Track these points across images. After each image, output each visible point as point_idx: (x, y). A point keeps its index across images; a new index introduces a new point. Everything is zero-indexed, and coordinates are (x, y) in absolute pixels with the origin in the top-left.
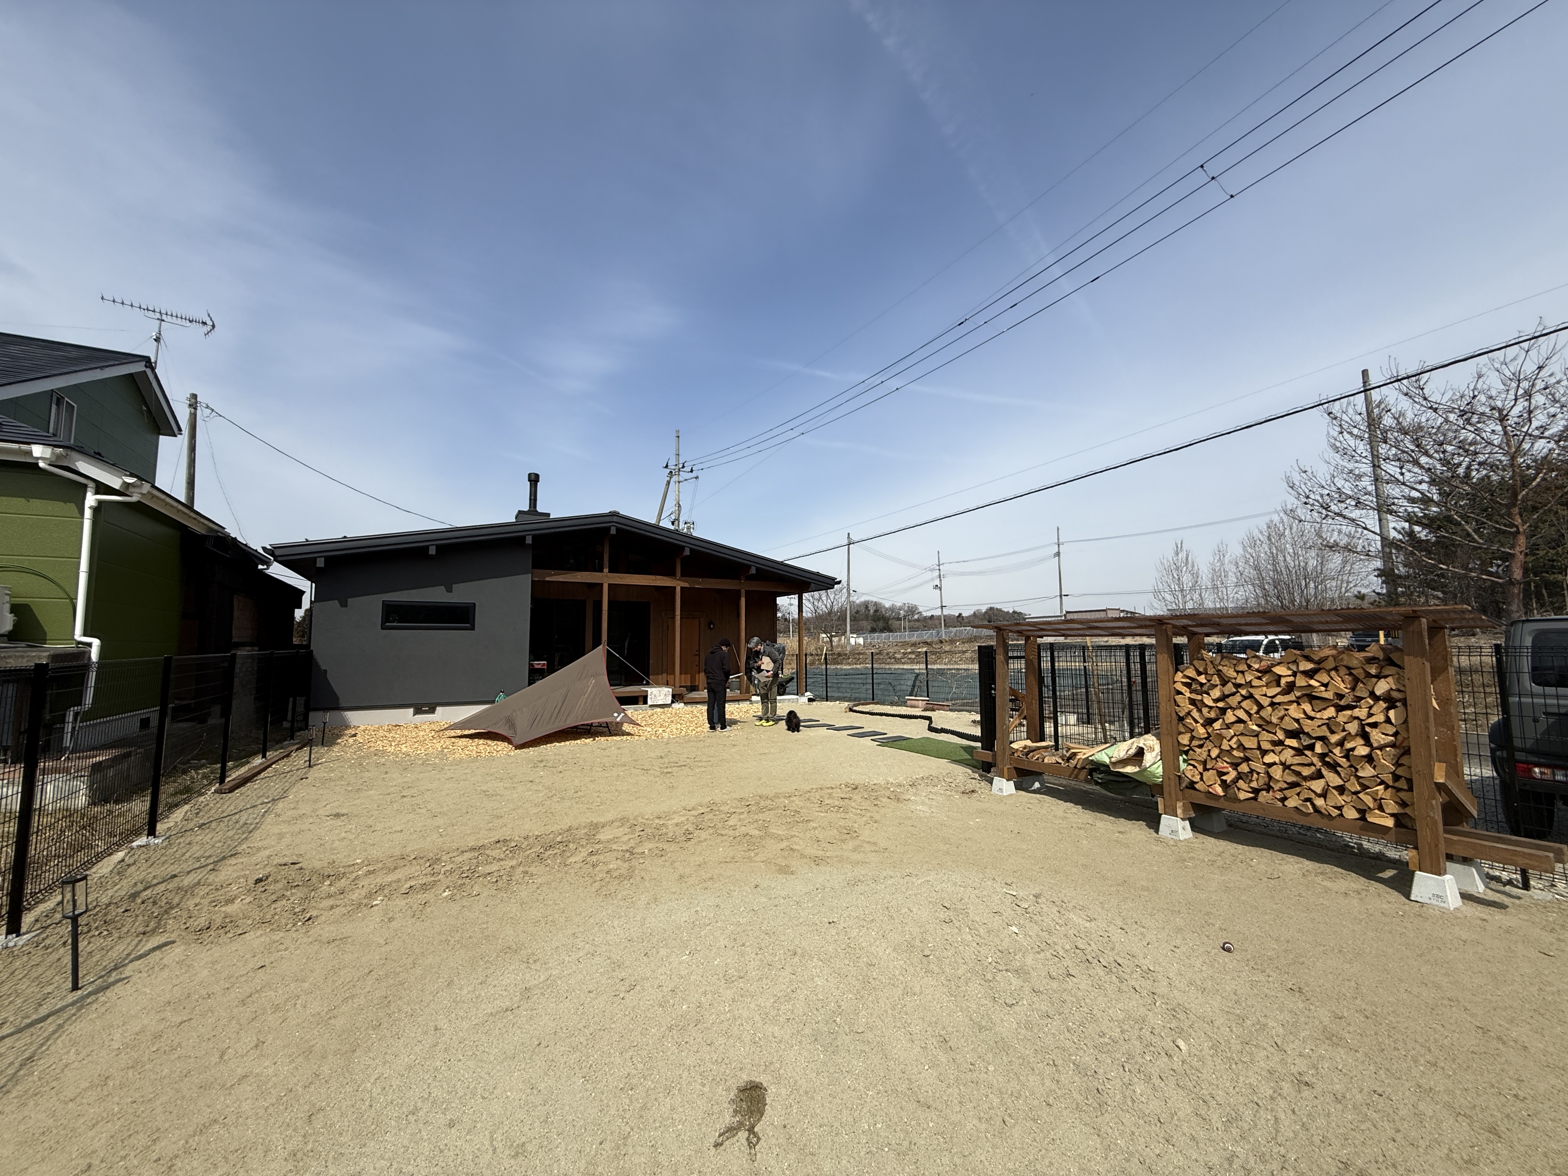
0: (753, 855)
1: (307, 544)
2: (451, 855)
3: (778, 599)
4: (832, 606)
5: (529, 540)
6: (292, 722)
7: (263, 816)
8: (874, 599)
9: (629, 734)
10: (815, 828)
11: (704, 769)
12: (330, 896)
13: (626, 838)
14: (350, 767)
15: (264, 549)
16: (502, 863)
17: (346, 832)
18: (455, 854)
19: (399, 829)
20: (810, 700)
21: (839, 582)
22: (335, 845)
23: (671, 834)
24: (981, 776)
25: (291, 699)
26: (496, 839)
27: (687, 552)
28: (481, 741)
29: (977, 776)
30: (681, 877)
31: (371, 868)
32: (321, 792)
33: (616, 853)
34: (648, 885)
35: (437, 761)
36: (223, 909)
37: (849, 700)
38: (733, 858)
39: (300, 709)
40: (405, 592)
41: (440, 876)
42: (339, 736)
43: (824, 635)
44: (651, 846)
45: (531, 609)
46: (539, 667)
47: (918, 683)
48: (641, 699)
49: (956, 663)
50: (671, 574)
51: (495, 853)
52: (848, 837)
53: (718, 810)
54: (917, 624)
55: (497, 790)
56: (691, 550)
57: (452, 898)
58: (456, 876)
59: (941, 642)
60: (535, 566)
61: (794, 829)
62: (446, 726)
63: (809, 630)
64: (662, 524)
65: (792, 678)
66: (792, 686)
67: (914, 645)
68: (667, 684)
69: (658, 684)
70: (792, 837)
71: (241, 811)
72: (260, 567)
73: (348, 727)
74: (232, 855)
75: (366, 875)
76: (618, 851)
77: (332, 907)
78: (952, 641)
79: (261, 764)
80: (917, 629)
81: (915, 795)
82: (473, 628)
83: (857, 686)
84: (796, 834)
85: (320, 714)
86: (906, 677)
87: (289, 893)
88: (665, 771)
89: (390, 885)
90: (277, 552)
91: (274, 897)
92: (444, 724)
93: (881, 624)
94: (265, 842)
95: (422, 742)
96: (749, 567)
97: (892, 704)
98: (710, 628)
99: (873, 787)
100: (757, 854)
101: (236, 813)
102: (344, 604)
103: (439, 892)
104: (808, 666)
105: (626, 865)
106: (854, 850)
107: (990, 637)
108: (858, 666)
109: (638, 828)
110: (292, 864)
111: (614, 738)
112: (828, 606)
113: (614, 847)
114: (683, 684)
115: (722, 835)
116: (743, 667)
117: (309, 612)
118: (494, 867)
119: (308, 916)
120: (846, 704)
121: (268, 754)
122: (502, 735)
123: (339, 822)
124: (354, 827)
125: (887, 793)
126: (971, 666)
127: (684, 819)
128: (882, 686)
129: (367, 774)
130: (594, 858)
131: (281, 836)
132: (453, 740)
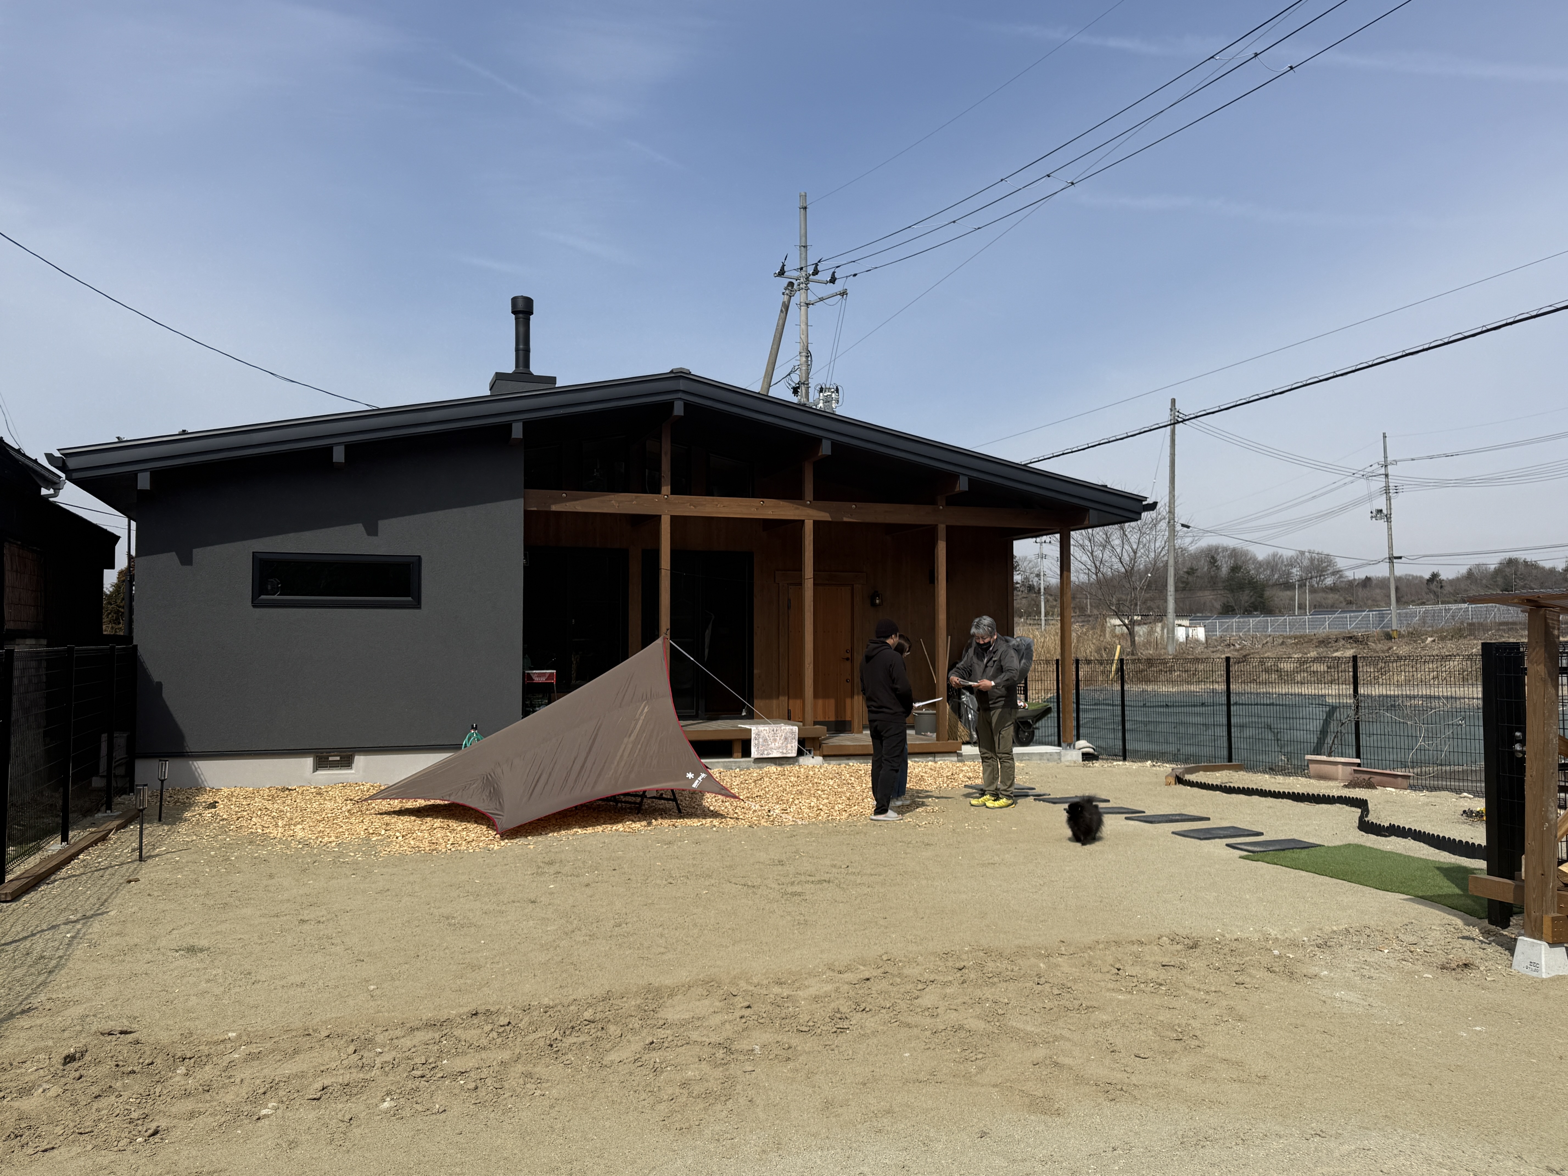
0: (973, 1070)
1: (122, 446)
2: (391, 1033)
3: (1016, 543)
4: (1134, 559)
5: (517, 432)
6: (108, 777)
7: (69, 944)
8: (1231, 543)
9: (715, 815)
10: (1105, 1025)
11: (867, 890)
12: (187, 1094)
13: (716, 1020)
14: (208, 863)
15: (49, 457)
16: (484, 1055)
17: (208, 981)
18: (399, 1032)
19: (298, 979)
20: (1087, 757)
21: (1153, 506)
22: (190, 1004)
23: (804, 1017)
24: (1486, 933)
25: (104, 737)
26: (471, 1007)
27: (826, 449)
28: (438, 822)
29: (1475, 932)
30: (828, 1105)
31: (254, 1049)
32: (160, 906)
33: (697, 1049)
34: (762, 1115)
35: (359, 857)
36: (16, 1104)
37: (1174, 758)
38: (933, 1074)
39: (120, 754)
40: (291, 535)
41: (375, 1072)
42: (187, 805)
43: (1117, 622)
44: (767, 1037)
45: (526, 568)
46: (543, 680)
47: (1333, 726)
48: (738, 748)
49: (1423, 682)
50: (793, 494)
51: (472, 1034)
52: (1179, 1046)
53: (900, 975)
54: (1332, 597)
55: (470, 915)
56: (835, 445)
57: (395, 1113)
58: (401, 1073)
59: (1389, 637)
60: (528, 485)
61: (1061, 1023)
62: (373, 792)
63: (1082, 609)
64: (774, 392)
65: (1048, 711)
66: (1046, 726)
67: (1324, 642)
68: (789, 717)
69: (771, 717)
70: (1056, 1038)
71: (33, 935)
72: (44, 492)
73: (200, 789)
74: (23, 1012)
75: (245, 1061)
76: (702, 1044)
77: (192, 1115)
78: (1414, 636)
79: (60, 852)
80: (1331, 609)
81: (1330, 966)
82: (417, 604)
83: (1191, 730)
84: (1066, 1033)
85: (154, 763)
86: (1305, 712)
87: (119, 1084)
88: (790, 889)
89: (288, 1080)
90: (72, 463)
91: (95, 1090)
92: (368, 787)
93: (1245, 597)
94: (76, 991)
95: (331, 821)
96: (955, 477)
97: (1272, 770)
98: (873, 604)
99: (1234, 945)
100: (982, 1070)
101: (25, 938)
102: (186, 560)
103: (374, 1101)
104: (1082, 685)
105: (718, 1073)
106: (1194, 1073)
107: (1510, 626)
108: (1193, 688)
109: (740, 1002)
110: (121, 1033)
111: (689, 822)
112: (1126, 558)
113: (695, 1036)
114: (820, 718)
115: (909, 1026)
116: (942, 687)
117: (127, 577)
118: (468, 1062)
119: (153, 1126)
120: (1168, 767)
121: (71, 834)
122: (476, 811)
123: (193, 963)
124: (220, 971)
125: (1266, 960)
126: (1459, 691)
127: (829, 988)
128: (1248, 732)
129: (238, 879)
130: (656, 1056)
131: (100, 982)
132: (387, 818)
